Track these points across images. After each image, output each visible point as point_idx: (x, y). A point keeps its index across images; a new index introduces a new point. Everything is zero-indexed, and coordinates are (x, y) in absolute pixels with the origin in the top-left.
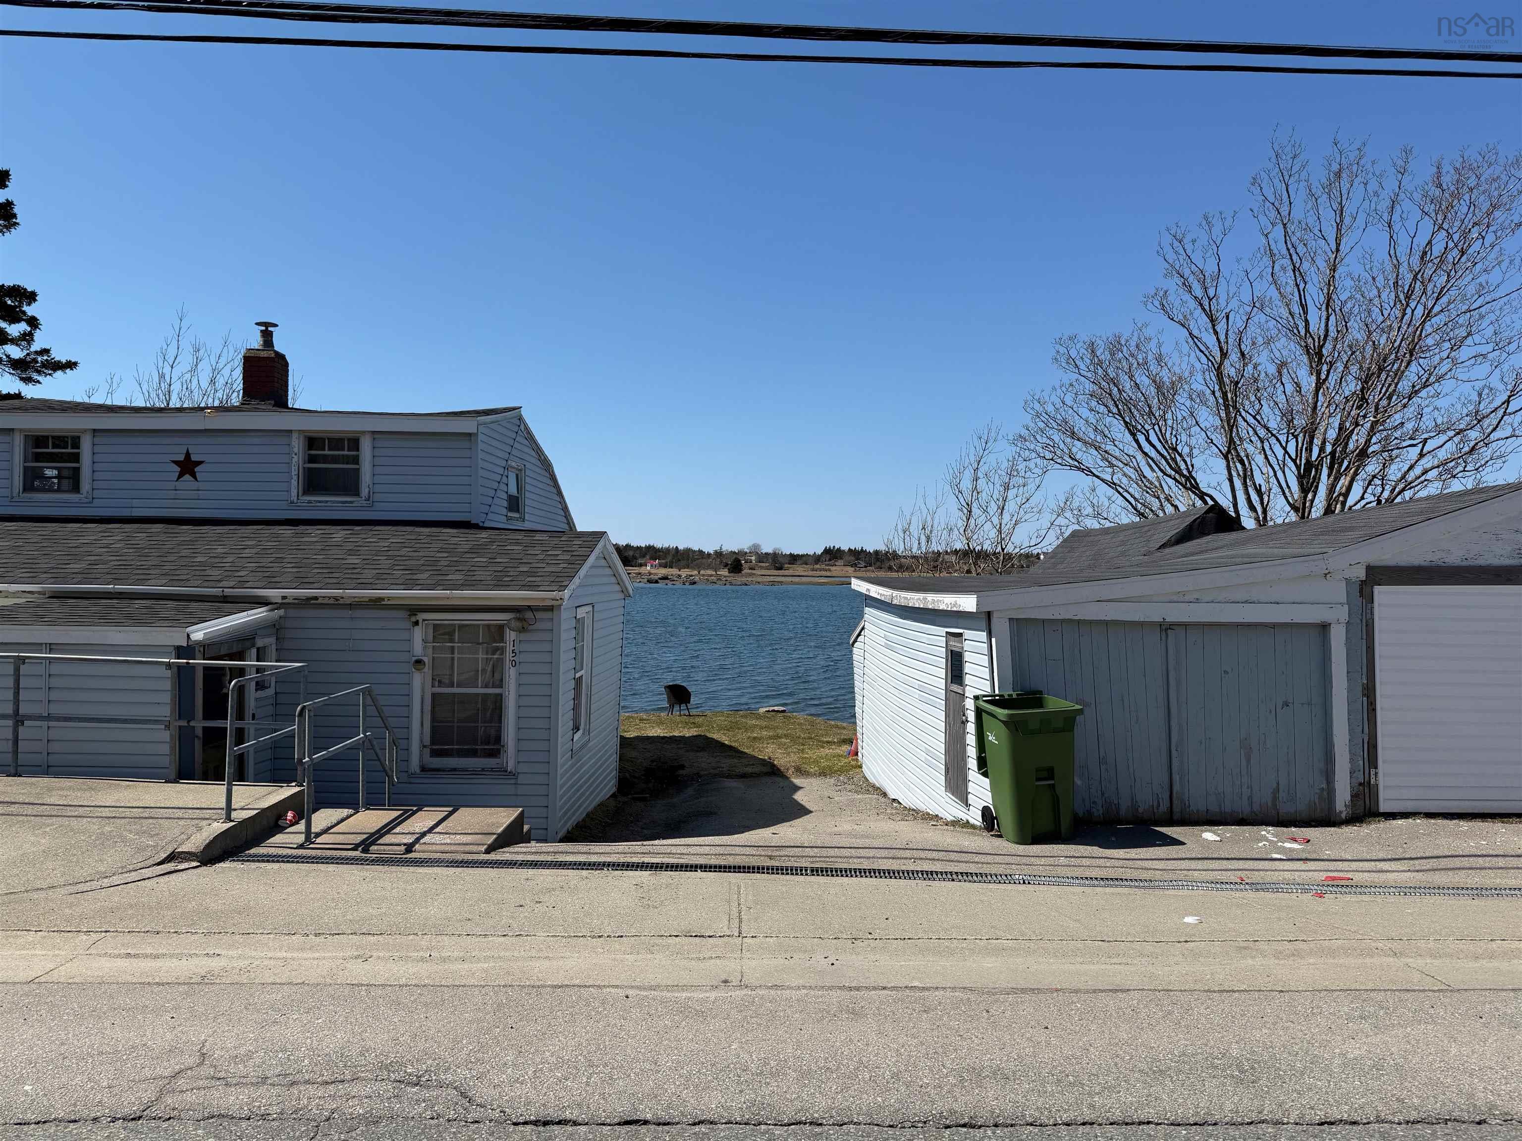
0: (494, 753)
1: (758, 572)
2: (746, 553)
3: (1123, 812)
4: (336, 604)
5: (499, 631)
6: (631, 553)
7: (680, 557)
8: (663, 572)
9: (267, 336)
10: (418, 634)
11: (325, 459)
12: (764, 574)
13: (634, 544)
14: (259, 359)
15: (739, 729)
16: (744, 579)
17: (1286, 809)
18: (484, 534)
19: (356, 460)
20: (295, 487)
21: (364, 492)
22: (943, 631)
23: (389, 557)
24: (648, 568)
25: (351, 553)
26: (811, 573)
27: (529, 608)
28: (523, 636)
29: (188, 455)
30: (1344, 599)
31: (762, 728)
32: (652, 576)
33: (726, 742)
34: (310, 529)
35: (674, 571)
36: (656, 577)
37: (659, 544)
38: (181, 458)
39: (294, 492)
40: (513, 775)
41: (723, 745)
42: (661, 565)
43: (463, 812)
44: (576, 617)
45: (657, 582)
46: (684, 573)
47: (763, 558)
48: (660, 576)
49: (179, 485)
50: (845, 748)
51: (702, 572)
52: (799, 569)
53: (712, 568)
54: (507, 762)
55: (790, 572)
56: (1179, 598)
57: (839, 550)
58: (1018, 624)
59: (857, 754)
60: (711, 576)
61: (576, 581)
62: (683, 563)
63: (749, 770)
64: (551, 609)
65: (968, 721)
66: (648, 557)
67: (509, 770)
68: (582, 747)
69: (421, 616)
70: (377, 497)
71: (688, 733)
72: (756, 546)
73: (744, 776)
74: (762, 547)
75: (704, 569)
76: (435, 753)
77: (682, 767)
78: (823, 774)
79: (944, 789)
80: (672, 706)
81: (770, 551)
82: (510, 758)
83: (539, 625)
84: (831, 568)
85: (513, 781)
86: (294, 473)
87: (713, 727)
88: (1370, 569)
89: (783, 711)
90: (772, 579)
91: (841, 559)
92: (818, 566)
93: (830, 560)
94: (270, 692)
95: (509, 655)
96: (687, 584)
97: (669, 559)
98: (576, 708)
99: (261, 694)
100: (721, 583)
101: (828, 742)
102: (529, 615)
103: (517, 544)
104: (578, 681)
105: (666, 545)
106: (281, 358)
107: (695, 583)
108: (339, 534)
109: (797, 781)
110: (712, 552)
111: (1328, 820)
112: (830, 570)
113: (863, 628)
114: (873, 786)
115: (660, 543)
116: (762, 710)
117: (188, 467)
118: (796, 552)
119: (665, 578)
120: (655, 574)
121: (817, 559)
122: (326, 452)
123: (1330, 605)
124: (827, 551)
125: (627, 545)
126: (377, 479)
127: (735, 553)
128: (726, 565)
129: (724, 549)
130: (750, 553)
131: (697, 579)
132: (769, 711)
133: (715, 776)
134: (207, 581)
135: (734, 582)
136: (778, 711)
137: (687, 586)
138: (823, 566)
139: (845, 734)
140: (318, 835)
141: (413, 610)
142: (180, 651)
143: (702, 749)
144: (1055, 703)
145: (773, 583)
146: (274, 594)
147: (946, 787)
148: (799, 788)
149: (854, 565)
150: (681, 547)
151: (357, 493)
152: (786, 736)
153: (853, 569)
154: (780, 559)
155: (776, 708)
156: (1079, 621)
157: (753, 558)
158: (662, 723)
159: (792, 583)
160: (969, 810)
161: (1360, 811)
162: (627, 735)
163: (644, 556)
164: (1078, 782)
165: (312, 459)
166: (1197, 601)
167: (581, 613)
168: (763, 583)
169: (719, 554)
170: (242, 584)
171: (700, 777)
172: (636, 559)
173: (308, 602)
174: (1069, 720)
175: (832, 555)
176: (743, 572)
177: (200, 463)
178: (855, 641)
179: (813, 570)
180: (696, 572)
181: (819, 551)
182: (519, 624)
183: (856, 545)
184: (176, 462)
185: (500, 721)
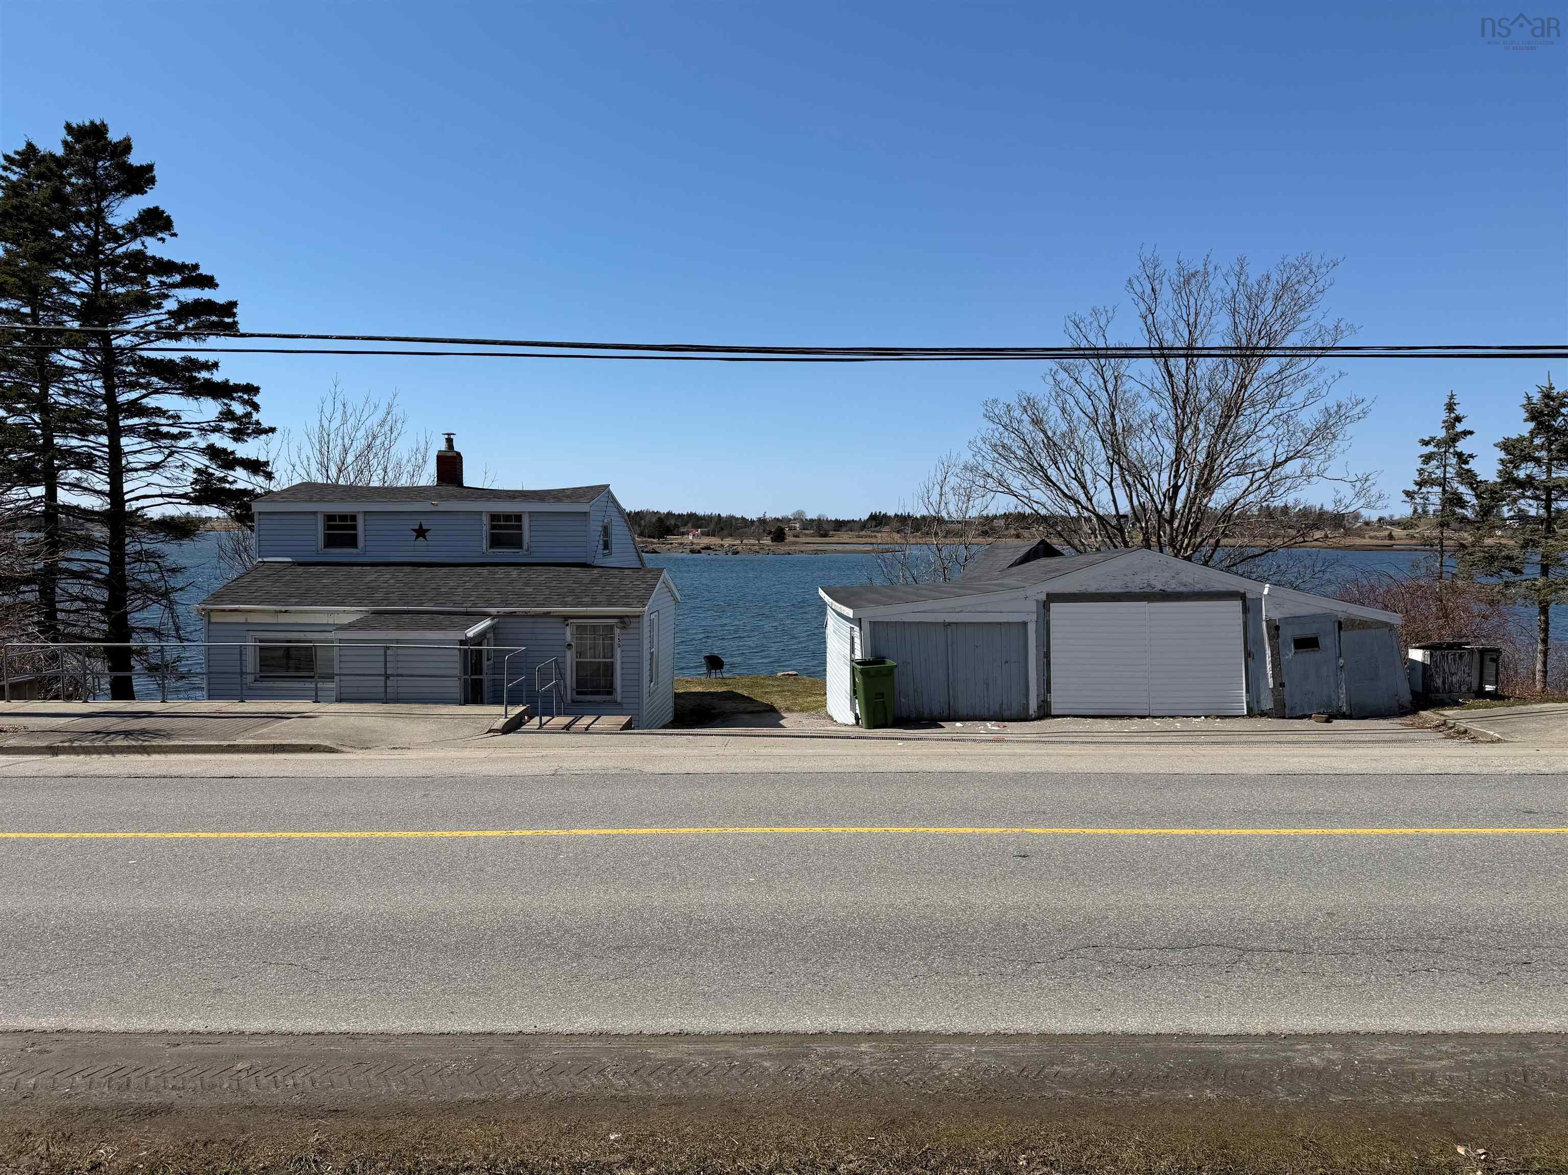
0: (610, 693)
1: (802, 540)
2: (790, 520)
3: (926, 715)
4: (526, 615)
5: (611, 628)
6: (673, 522)
7: (722, 526)
8: (706, 541)
9: (450, 441)
10: (568, 631)
11: (500, 527)
12: (811, 542)
13: (676, 511)
14: (446, 457)
15: (756, 686)
16: (787, 548)
17: (1006, 713)
18: (596, 571)
19: (520, 527)
20: (485, 544)
21: (525, 547)
23: (548, 588)
24: (691, 538)
25: (526, 584)
26: (855, 540)
27: (627, 616)
28: (624, 631)
29: (421, 525)
30: (1035, 610)
31: (774, 686)
32: (694, 546)
33: (746, 695)
34: (497, 569)
35: (717, 540)
36: (698, 547)
38: (417, 527)
39: (484, 547)
40: (620, 704)
41: (744, 696)
42: (703, 534)
43: (603, 718)
44: (650, 620)
45: (699, 552)
46: (727, 542)
47: (808, 524)
48: (702, 546)
49: (417, 543)
51: (745, 541)
52: (844, 536)
53: (755, 537)
54: (617, 698)
55: (835, 540)
56: (953, 611)
57: (885, 515)
58: (874, 624)
60: (754, 545)
61: (651, 600)
62: (725, 532)
63: (757, 709)
64: (639, 616)
66: (690, 525)
67: (619, 700)
68: (655, 691)
69: (571, 621)
70: (533, 549)
71: (720, 689)
72: (800, 513)
73: (752, 712)
74: (806, 514)
75: (747, 538)
76: (578, 693)
78: (801, 711)
80: (709, 673)
81: (815, 517)
82: (618, 696)
83: (633, 625)
84: (876, 534)
85: (620, 708)
86: (484, 536)
87: (739, 686)
88: (1048, 594)
90: (815, 547)
91: (887, 525)
92: (863, 533)
93: (876, 526)
94: (492, 661)
95: (616, 641)
96: (730, 554)
97: (712, 526)
98: (651, 670)
99: (488, 663)
100: (763, 553)
102: (626, 620)
103: (616, 577)
104: (652, 654)
105: (708, 513)
106: (459, 454)
107: (738, 553)
108: (514, 572)
109: (784, 715)
110: (755, 519)
111: (1026, 719)
112: (876, 537)
114: (829, 715)
115: (702, 510)
116: (780, 674)
117: (421, 532)
118: (842, 518)
119: (708, 548)
120: (698, 544)
121: (863, 525)
122: (502, 523)
123: (1028, 613)
124: (873, 517)
125: (668, 513)
126: (533, 539)
127: (778, 519)
128: (770, 533)
129: (768, 516)
130: (794, 519)
131: (740, 548)
132: (784, 675)
133: (733, 713)
134: (455, 604)
135: (777, 551)
136: (792, 675)
138: (869, 533)
140: (545, 724)
141: (566, 618)
142: (462, 642)
143: (729, 698)
144: (890, 663)
145: (817, 552)
146: (493, 610)
148: (784, 718)
149: (900, 532)
150: (723, 515)
151: (522, 548)
152: (789, 691)
153: (899, 536)
154: (825, 526)
156: (904, 622)
157: (797, 525)
158: (702, 684)
159: (836, 551)
160: (854, 718)
161: (1042, 714)
162: (677, 691)
163: (686, 525)
164: (903, 700)
165: (493, 527)
166: (961, 611)
167: (653, 616)
168: (807, 552)
169: (762, 521)
170: (475, 605)
172: (678, 527)
173: (511, 614)
174: (891, 670)
175: (877, 521)
176: (786, 541)
177: (428, 530)
179: (858, 537)
180: (738, 542)
181: (865, 517)
182: (622, 625)
183: (903, 511)
184: (413, 530)
185: (612, 676)
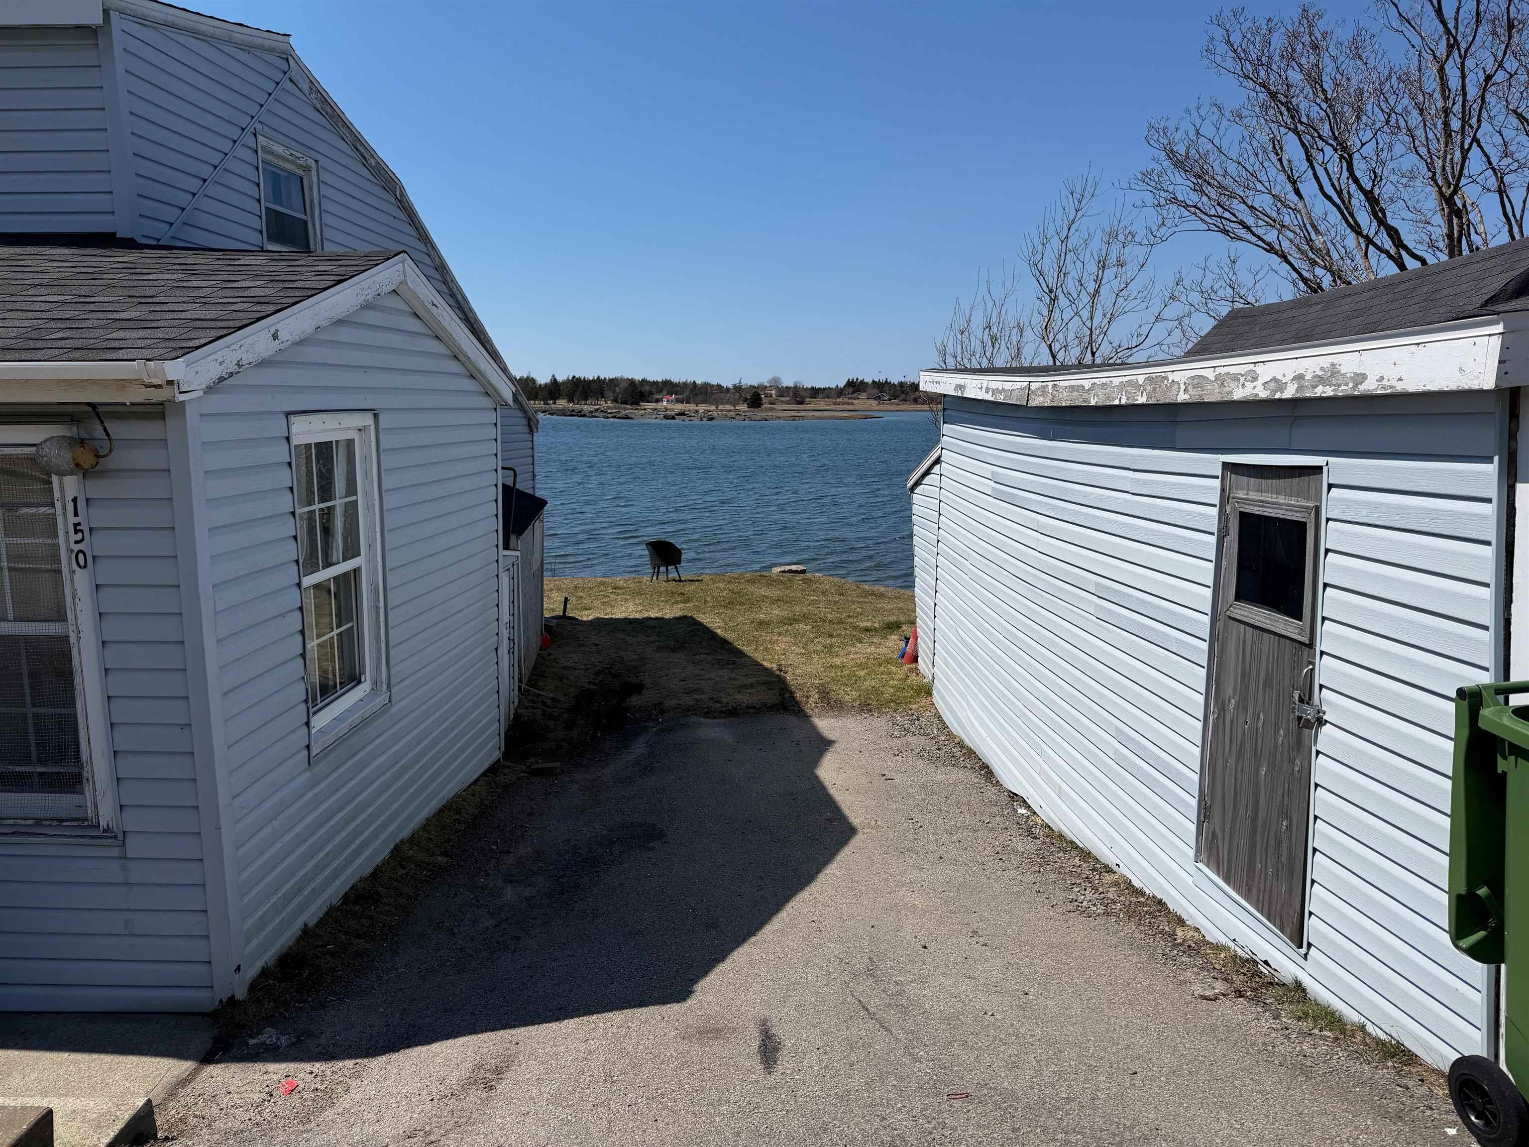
0: (67, 783)
1: (779, 407)
2: (766, 387)
6: (647, 389)
7: (698, 392)
8: (680, 407)
12: (785, 408)
13: (651, 378)
15: (742, 604)
16: (764, 414)
22: (1213, 462)
24: (665, 403)
26: (833, 407)
27: (93, 410)
28: (94, 488)
31: (772, 604)
32: (668, 412)
33: (719, 631)
35: (692, 407)
36: (673, 413)
37: (676, 379)
40: (114, 837)
42: (678, 401)
44: (288, 439)
45: (673, 418)
46: (702, 408)
47: (783, 392)
48: (677, 411)
50: (894, 641)
51: (720, 407)
52: (821, 404)
53: (730, 403)
54: (96, 806)
55: (812, 406)
57: (862, 382)
59: (915, 659)
60: (730, 411)
62: (700, 397)
63: (747, 697)
64: (159, 412)
65: (1321, 722)
66: (665, 392)
67: (103, 823)
68: (361, 725)
71: (670, 612)
72: (776, 380)
74: (783, 381)
75: (723, 404)
77: (638, 688)
78: (865, 707)
79: (1191, 853)
81: (791, 384)
82: (102, 797)
84: (854, 401)
85: (115, 852)
87: (706, 602)
89: (803, 572)
90: (792, 413)
91: (865, 391)
92: (840, 400)
93: (853, 393)
95: (66, 538)
96: (705, 419)
97: (687, 393)
100: (740, 418)
101: (867, 630)
102: (93, 430)
105: (683, 380)
107: (712, 419)
110: (731, 387)
112: (852, 404)
113: (938, 461)
114: (961, 744)
116: (776, 570)
118: (817, 386)
119: (682, 414)
120: (672, 410)
121: (840, 392)
124: (850, 384)
125: (643, 380)
127: (754, 387)
128: (746, 400)
129: (743, 383)
130: (770, 386)
131: (715, 414)
132: (784, 572)
135: (753, 417)
136: (796, 572)
137: (705, 421)
138: (846, 400)
139: (890, 610)
143: (681, 646)
145: (794, 418)
147: (1198, 851)
148: (827, 744)
149: (878, 398)
150: (699, 382)
153: (877, 402)
154: (802, 393)
155: (794, 568)
157: (773, 392)
159: (814, 417)
160: (1305, 957)
163: (661, 392)
168: (784, 418)
169: (738, 389)
171: (662, 712)
172: (653, 394)
175: (855, 387)
176: (763, 407)
178: (917, 483)
179: (835, 404)
180: (713, 408)
181: (842, 384)
182: (66, 456)
183: (880, 377)
185: (71, 704)
